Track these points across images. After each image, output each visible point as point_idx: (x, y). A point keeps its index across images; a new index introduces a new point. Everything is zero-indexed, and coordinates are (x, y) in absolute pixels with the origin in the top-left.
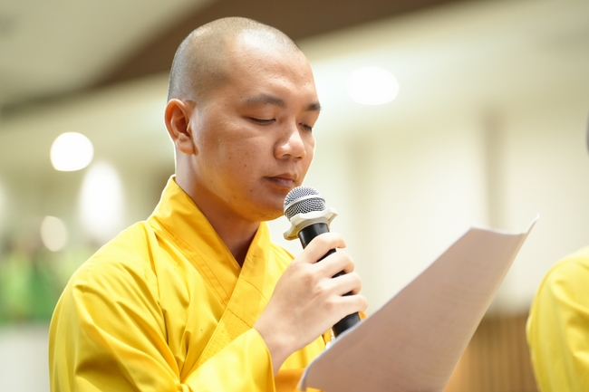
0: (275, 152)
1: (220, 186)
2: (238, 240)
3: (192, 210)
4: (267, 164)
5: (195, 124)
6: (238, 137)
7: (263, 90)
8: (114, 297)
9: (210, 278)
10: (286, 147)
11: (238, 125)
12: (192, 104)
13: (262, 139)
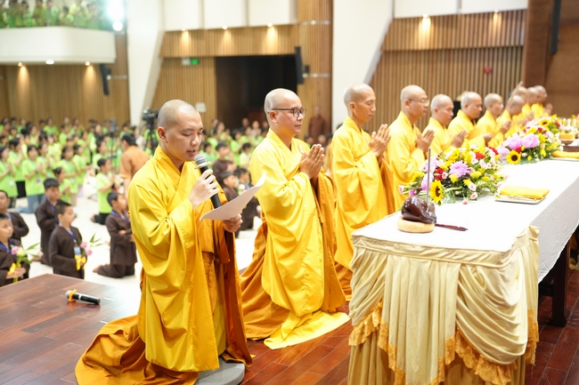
0: (191, 144)
1: (175, 152)
2: (180, 165)
3: (167, 158)
4: (188, 147)
5: (167, 135)
6: (180, 140)
7: (187, 127)
8: (148, 189)
9: (173, 178)
10: (194, 142)
11: (180, 137)
12: (166, 129)
13: (187, 140)
